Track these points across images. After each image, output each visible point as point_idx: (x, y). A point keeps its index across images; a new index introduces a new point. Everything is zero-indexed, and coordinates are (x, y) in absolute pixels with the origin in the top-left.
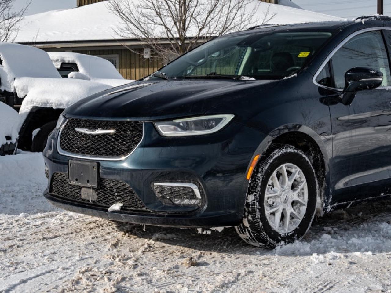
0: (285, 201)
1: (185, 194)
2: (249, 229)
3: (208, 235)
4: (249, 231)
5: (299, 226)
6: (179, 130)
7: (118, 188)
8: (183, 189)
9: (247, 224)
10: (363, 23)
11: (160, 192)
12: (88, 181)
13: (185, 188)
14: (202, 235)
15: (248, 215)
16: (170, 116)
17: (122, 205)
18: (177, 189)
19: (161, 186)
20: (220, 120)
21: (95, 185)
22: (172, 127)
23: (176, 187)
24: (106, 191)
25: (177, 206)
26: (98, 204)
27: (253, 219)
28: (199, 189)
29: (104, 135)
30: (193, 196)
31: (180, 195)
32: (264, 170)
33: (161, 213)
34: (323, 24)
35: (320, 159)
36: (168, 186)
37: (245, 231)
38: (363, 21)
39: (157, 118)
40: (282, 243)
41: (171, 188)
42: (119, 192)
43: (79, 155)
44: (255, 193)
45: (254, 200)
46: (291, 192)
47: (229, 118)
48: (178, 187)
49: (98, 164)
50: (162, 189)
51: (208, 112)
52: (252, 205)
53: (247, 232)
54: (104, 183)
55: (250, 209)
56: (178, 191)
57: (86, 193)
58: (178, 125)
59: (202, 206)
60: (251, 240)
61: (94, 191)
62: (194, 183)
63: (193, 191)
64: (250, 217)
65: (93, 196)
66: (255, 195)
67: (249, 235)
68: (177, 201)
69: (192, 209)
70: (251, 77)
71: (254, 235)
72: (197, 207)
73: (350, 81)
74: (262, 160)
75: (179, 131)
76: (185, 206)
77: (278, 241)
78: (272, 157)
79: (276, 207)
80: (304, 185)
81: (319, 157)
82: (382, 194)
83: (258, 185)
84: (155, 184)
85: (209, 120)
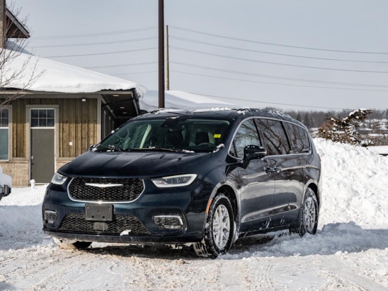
0: (220, 229)
1: (174, 222)
2: (205, 245)
3: (180, 249)
4: (204, 246)
5: (226, 245)
6: (166, 183)
7: (128, 221)
8: (173, 219)
9: (203, 242)
10: (244, 114)
11: (159, 222)
12: (104, 217)
13: (174, 219)
14: (176, 250)
15: (205, 236)
16: (160, 175)
17: (130, 231)
18: (169, 219)
19: (159, 218)
20: (190, 178)
21: (110, 219)
22: (161, 182)
23: (169, 218)
24: (117, 223)
25: (168, 230)
26: (109, 232)
27: (208, 238)
28: (182, 219)
29: (114, 187)
30: (179, 224)
31: (171, 223)
32: (213, 208)
33: (159, 235)
34: (217, 114)
35: (234, 203)
36: (163, 218)
37: (201, 246)
38: (243, 112)
39: (153, 176)
40: (221, 254)
41: (166, 219)
42: (128, 223)
43: (92, 201)
44: (209, 222)
45: (209, 226)
46: (223, 223)
47: (194, 176)
48: (170, 218)
49: (113, 206)
50: (160, 220)
51: (183, 173)
52: (208, 229)
53: (202, 247)
54: (116, 218)
55: (207, 232)
56: (170, 220)
57: (99, 225)
58: (164, 180)
59: (184, 229)
60: (204, 252)
61: (106, 224)
62: (180, 216)
63: (179, 220)
64: (206, 237)
65: (105, 227)
66: (209, 223)
67: (203, 249)
68: (167, 227)
69: (177, 232)
70: (190, 150)
71: (207, 249)
72: (180, 230)
73: (247, 154)
74: (213, 202)
75: (166, 185)
76: (173, 230)
77: (219, 253)
78: (216, 200)
79: (216, 232)
80: (228, 220)
81: (234, 202)
82: (261, 229)
83: (210, 217)
84: (155, 217)
85: (183, 178)
